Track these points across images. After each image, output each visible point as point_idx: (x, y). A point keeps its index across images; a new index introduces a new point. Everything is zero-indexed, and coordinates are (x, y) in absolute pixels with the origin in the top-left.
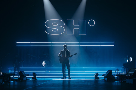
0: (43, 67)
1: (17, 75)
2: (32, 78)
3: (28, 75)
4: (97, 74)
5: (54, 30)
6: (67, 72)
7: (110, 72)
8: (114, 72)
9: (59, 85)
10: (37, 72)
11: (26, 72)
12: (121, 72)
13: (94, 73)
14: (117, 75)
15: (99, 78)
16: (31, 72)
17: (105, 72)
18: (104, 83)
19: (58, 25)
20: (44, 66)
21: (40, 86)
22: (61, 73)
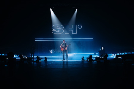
1: (35, 58)
2: (45, 60)
3: (42, 58)
4: (83, 57)
5: (57, 31)
6: (65, 57)
7: (91, 56)
8: (93, 56)
9: (60, 64)
10: (47, 57)
11: (41, 57)
12: (97, 56)
13: (82, 56)
14: (95, 58)
15: (84, 60)
16: (44, 57)
17: (88, 56)
18: (87, 62)
19: (60, 28)
20: (51, 53)
21: (49, 65)
22: (62, 57)
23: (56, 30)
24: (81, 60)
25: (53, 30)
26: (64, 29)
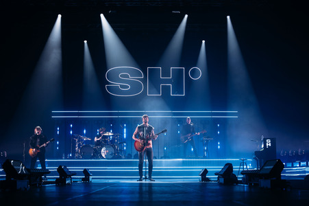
0: (103, 158)
1: (53, 174)
2: (83, 179)
3: (75, 174)
4: (206, 172)
6: (145, 169)
7: (229, 167)
8: (236, 168)
9: (132, 192)
10: (91, 169)
11: (71, 169)
12: (249, 167)
13: (200, 169)
14: (243, 173)
15: (208, 180)
16: (80, 169)
17: (219, 168)
18: (218, 187)
19: (131, 78)
22: (136, 169)
23: (118, 84)
24: (196, 179)
25: (108, 83)
26: (144, 81)
